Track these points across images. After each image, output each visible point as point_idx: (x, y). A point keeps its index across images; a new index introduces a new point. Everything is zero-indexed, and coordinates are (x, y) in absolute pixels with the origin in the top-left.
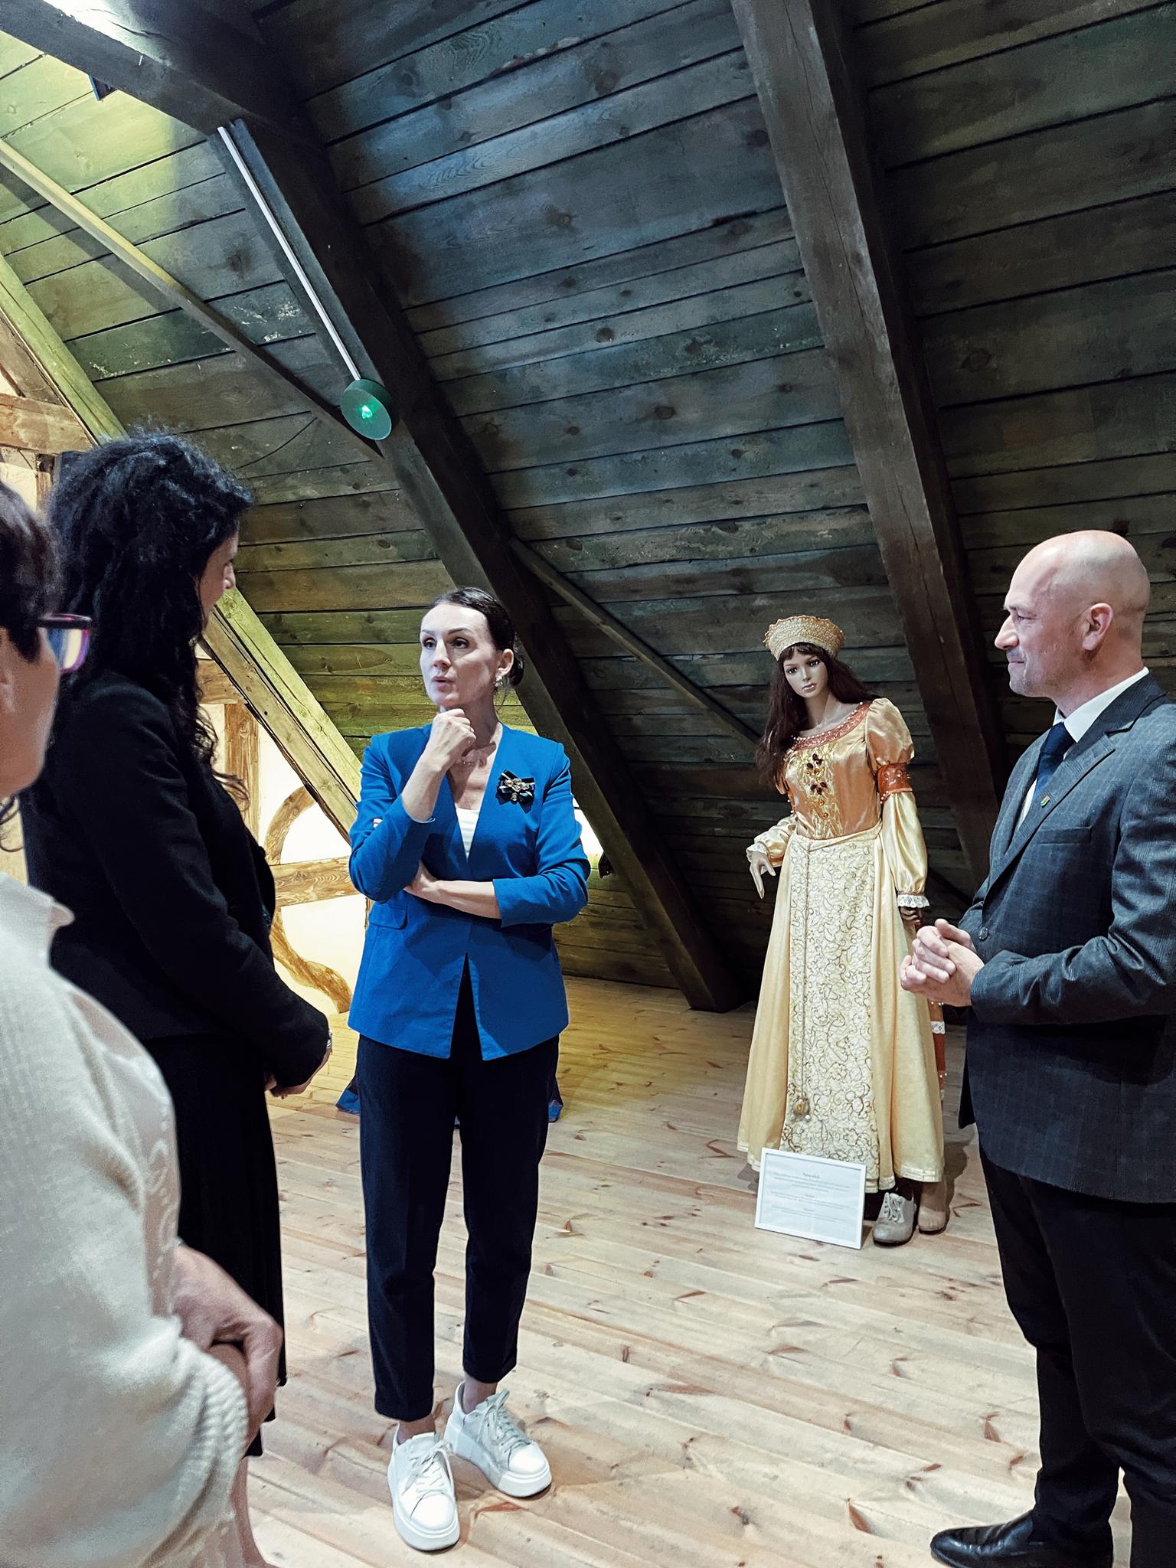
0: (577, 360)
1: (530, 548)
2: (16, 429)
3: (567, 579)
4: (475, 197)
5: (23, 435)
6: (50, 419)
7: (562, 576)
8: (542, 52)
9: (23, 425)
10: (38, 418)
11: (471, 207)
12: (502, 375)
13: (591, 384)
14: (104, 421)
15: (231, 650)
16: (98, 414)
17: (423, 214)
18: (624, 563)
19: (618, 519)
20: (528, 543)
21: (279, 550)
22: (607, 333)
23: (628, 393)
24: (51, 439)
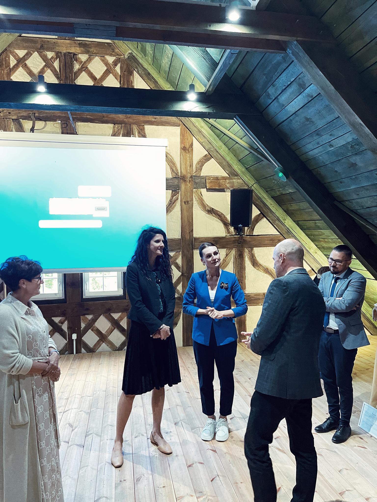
0: (328, 153)
1: (341, 204)
2: (226, 184)
3: (354, 212)
4: (291, 118)
5: (228, 185)
6: (234, 180)
7: (352, 211)
8: (289, 83)
9: (228, 183)
10: (231, 181)
11: (291, 120)
12: (315, 158)
13: (334, 159)
14: (249, 177)
15: (286, 232)
16: (247, 176)
17: (283, 124)
18: (365, 207)
19: (358, 194)
20: (340, 202)
21: (291, 205)
22: (331, 146)
23: (343, 161)
24: (235, 185)
